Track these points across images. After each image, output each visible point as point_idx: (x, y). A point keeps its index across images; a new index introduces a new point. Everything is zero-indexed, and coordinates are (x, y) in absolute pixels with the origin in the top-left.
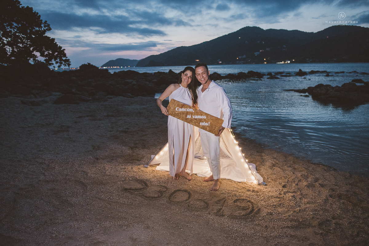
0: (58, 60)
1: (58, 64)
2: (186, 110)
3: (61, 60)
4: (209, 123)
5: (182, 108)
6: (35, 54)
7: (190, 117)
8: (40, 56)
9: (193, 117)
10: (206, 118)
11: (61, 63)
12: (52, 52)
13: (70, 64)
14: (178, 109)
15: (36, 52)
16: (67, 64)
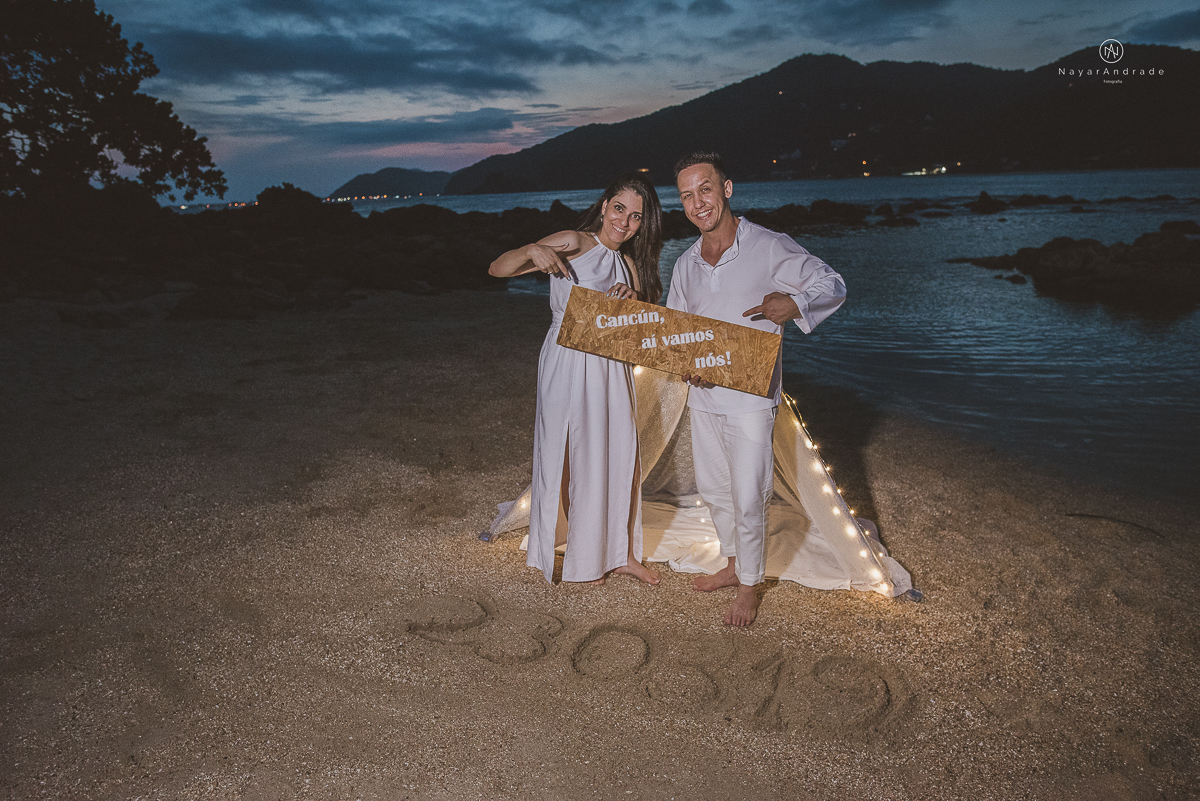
0: (185, 174)
1: (185, 189)
2: (634, 319)
3: (194, 173)
4: (728, 354)
5: (616, 313)
6: (108, 157)
7: (654, 345)
8: (126, 161)
9: (667, 343)
10: (712, 337)
11: (195, 185)
12: (163, 150)
13: (226, 188)
14: (603, 321)
15: (110, 147)
16: (215, 187)
